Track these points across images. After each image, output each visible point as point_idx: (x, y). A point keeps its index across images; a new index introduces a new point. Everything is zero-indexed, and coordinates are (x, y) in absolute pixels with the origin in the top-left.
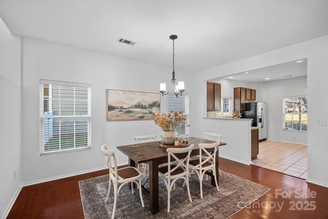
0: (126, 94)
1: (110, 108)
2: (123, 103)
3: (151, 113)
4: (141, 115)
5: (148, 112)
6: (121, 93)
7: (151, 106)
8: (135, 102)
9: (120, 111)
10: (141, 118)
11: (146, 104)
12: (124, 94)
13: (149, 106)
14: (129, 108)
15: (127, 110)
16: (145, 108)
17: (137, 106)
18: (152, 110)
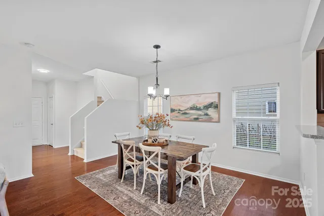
0: (183, 98)
1: (172, 111)
2: (180, 106)
3: (207, 115)
4: (196, 117)
5: (203, 114)
6: (179, 98)
7: (207, 107)
8: (190, 105)
9: (179, 113)
10: (196, 119)
11: (201, 106)
12: (181, 98)
13: (204, 107)
14: (185, 110)
15: (184, 112)
16: (199, 109)
17: (192, 109)
18: (207, 111)
